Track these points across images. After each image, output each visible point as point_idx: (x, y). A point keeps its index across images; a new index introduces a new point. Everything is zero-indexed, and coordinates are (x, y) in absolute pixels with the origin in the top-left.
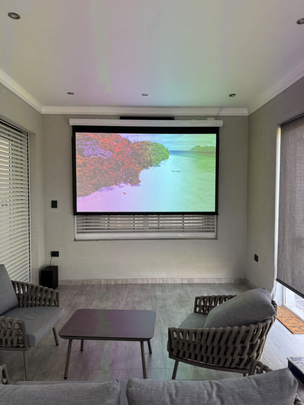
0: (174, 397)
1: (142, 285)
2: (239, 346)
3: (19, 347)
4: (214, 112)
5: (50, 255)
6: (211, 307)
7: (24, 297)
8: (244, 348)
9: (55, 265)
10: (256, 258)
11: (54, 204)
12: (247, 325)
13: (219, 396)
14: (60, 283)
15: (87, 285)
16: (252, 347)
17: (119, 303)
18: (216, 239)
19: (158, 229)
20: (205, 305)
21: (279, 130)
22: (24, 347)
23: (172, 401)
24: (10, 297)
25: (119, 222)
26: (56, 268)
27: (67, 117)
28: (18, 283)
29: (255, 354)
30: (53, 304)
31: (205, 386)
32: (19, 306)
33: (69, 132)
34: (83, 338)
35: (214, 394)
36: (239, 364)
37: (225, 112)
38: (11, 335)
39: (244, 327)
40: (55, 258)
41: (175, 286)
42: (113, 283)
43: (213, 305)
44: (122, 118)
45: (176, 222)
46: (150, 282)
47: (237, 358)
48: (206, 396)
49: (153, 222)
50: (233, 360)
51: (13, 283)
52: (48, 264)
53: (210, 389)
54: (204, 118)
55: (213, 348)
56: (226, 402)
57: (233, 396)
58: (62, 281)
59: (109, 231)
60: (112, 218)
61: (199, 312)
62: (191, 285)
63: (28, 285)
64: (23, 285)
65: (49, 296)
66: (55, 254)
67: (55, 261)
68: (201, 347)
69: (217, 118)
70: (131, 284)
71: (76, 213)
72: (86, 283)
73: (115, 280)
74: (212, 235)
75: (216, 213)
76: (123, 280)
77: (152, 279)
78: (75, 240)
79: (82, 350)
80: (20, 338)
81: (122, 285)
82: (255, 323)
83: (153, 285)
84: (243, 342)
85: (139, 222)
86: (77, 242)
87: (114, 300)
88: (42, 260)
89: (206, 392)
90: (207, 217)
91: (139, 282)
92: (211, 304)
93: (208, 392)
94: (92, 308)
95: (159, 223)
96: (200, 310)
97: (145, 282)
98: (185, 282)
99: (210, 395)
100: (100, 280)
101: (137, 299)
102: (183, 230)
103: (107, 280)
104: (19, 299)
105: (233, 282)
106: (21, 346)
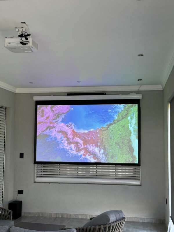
4: (136, 88)
5: (17, 192)
9: (20, 200)
10: (166, 201)
12: (95, 226)
14: (23, 214)
15: (43, 217)
18: (141, 185)
19: (96, 177)
21: (169, 105)
27: (32, 95)
33: (34, 105)
40: (20, 195)
49: (93, 170)
52: (16, 199)
54: (128, 93)
58: (25, 212)
66: (21, 192)
75: (139, 165)
78: (35, 182)
81: (66, 218)
85: (82, 170)
86: (37, 184)
90: (134, 167)
95: (97, 171)
103: (56, 214)
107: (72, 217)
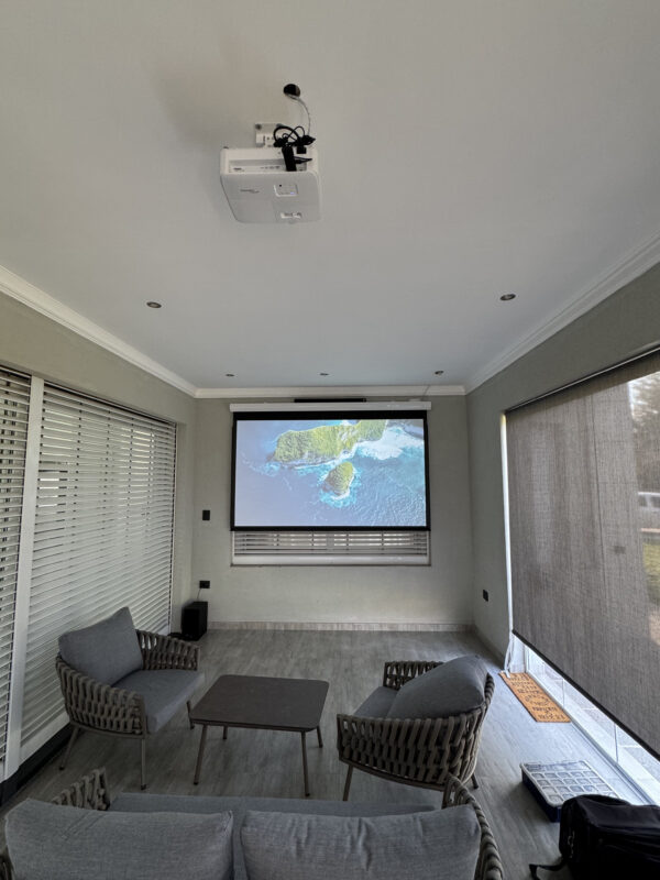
0: (303, 846)
1: (323, 632)
2: (434, 750)
3: (134, 733)
4: (419, 391)
5: (197, 586)
6: (405, 679)
7: (151, 654)
8: (442, 753)
9: (204, 600)
10: (486, 595)
11: (206, 515)
12: (445, 717)
13: (367, 848)
14: (209, 627)
15: (247, 631)
16: (454, 751)
17: (287, 661)
18: (429, 565)
19: (347, 552)
20: (398, 676)
21: (504, 418)
22: (141, 733)
23: (299, 852)
24: (131, 656)
25: (293, 540)
26: (205, 604)
27: (227, 402)
28: (145, 634)
29: (460, 762)
30: (190, 666)
31: (350, 827)
32: (144, 669)
33: (230, 420)
34: (226, 725)
35: (360, 843)
36: (436, 777)
37: (433, 391)
38: (124, 715)
39: (440, 720)
40: (204, 590)
41: (370, 635)
42: (283, 629)
43: (410, 675)
44: (298, 400)
45: (373, 540)
46: (335, 628)
47: (433, 769)
48: (348, 845)
49: (340, 540)
50: (427, 771)
51: (139, 634)
52: (195, 598)
53: (355, 835)
54: (406, 399)
55: (398, 750)
56: (374, 856)
57: (386, 848)
58: (213, 623)
59: (278, 551)
60: (284, 535)
61: (391, 686)
62: (394, 634)
63: (158, 637)
64: (151, 636)
65: (185, 654)
66: (205, 585)
67: (205, 595)
68: (382, 747)
69: (423, 398)
70: (307, 631)
71: (234, 528)
72: (245, 627)
73: (286, 625)
74: (424, 559)
75: (427, 528)
76: (296, 624)
77: (338, 624)
78: (232, 565)
79: (225, 738)
80: (137, 720)
81: (295, 631)
82: (456, 714)
83: (339, 633)
84: (439, 742)
85: (319, 540)
86: (236, 568)
87: (281, 655)
88: (186, 593)
89: (349, 838)
90: (416, 533)
91: (320, 628)
92: (406, 673)
93: (352, 838)
94: (244, 674)
95: (347, 542)
96: (391, 683)
97: (328, 629)
98: (386, 629)
99: (353, 843)
100: (265, 623)
101: (314, 656)
102: (382, 551)
103: (275, 624)
104: (144, 657)
105: (455, 630)
106: (138, 731)
107: (304, 629)
